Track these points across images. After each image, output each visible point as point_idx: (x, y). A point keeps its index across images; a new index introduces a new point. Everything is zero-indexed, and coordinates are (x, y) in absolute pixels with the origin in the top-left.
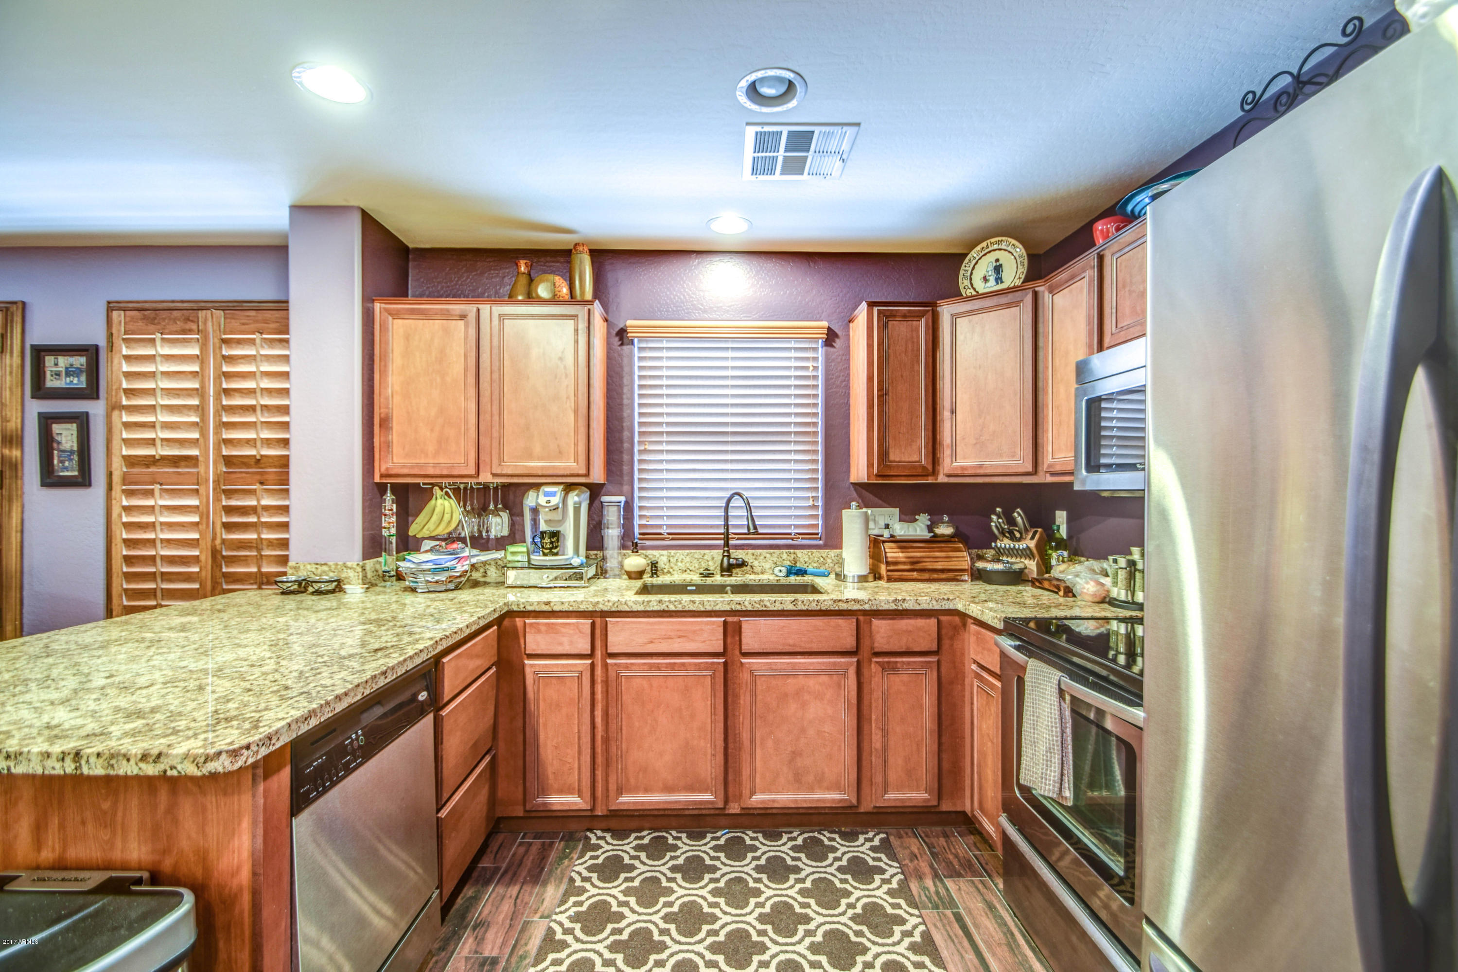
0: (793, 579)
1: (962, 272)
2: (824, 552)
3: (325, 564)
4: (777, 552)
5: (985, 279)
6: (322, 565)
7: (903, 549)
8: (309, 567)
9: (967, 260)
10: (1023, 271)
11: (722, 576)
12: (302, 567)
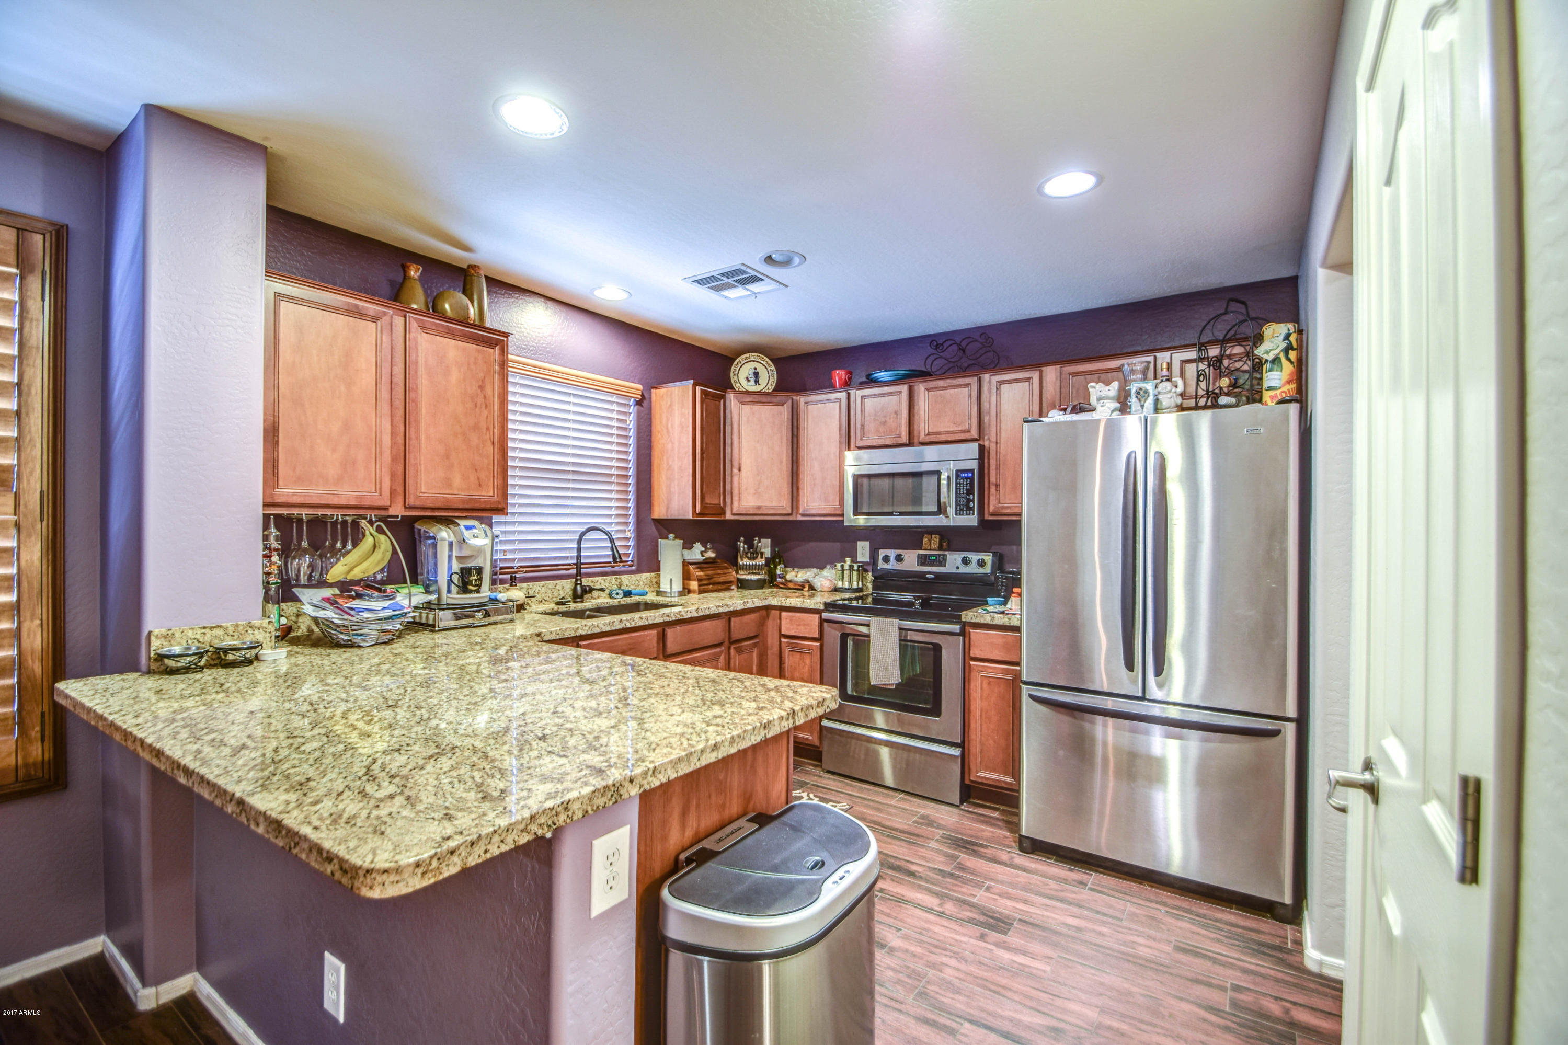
0: (628, 600)
1: (732, 370)
2: (638, 576)
3: (217, 627)
4: (608, 578)
5: (748, 380)
6: (211, 628)
7: (701, 569)
8: (190, 633)
9: (735, 363)
10: (774, 380)
11: (575, 602)
12: (177, 635)
